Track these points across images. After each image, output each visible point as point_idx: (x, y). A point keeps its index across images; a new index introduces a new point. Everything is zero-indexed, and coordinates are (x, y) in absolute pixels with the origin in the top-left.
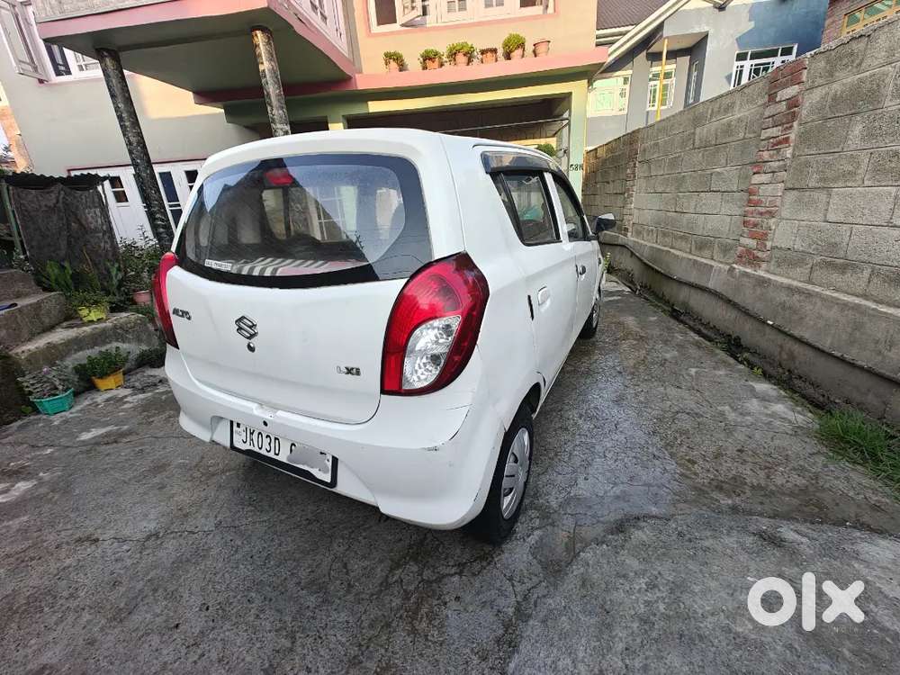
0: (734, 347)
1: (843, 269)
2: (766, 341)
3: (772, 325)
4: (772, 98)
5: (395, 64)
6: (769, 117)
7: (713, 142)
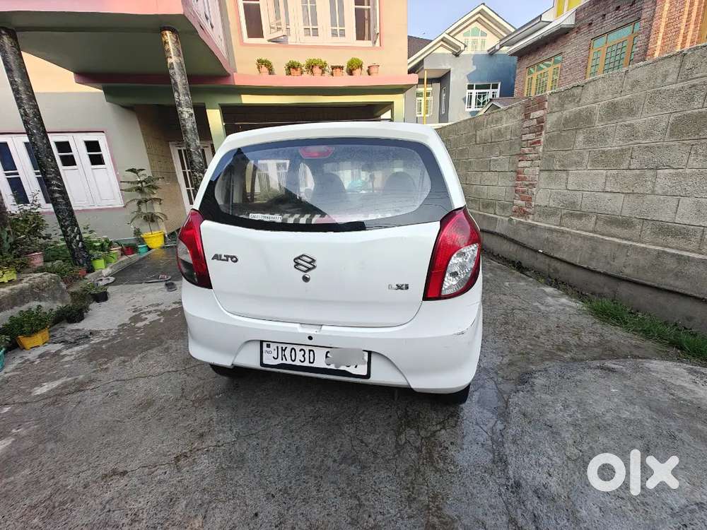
0: (520, 267)
1: (580, 217)
2: (541, 263)
3: (542, 253)
4: (527, 117)
5: (265, 68)
6: (527, 127)
7: (490, 141)
